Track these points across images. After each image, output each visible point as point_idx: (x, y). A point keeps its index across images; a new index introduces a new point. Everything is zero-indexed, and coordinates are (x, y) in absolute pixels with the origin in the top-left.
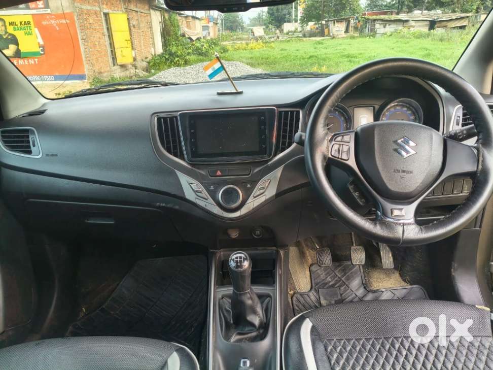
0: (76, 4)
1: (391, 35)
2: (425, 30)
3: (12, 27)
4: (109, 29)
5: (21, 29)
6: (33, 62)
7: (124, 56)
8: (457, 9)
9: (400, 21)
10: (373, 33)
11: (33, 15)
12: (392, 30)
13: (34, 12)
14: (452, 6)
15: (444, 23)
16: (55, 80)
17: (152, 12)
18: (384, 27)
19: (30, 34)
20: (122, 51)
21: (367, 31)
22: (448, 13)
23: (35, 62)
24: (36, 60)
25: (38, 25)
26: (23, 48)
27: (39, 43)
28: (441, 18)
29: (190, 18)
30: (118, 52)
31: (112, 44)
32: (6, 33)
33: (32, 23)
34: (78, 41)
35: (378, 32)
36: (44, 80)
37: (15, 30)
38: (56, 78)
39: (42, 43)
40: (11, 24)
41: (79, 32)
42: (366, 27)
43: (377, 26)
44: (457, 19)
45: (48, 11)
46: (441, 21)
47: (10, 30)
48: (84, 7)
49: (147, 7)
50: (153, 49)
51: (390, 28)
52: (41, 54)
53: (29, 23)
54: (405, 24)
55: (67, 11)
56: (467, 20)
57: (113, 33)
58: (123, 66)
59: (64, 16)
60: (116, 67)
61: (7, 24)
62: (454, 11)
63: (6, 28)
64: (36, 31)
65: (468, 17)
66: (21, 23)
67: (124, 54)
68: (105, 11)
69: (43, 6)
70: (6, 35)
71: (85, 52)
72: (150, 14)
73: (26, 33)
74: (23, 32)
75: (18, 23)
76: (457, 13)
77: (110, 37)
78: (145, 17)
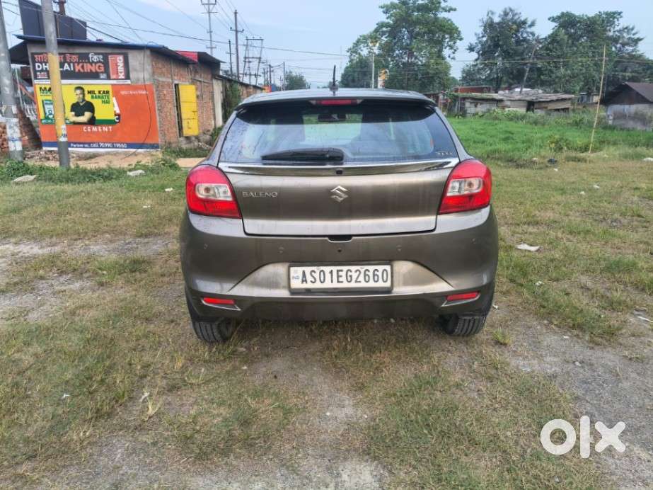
0: (156, 77)
1: (483, 116)
2: (522, 111)
3: (90, 95)
4: (178, 100)
5: (99, 97)
6: (106, 130)
7: (189, 128)
8: (559, 90)
9: (493, 100)
10: (463, 113)
11: (112, 85)
12: (484, 110)
13: (115, 82)
14: (554, 86)
15: (544, 105)
16: (127, 148)
17: (214, 81)
18: (476, 106)
19: (108, 102)
20: (188, 123)
21: (456, 110)
22: (550, 93)
23: (108, 129)
24: (110, 127)
25: (116, 94)
26: (98, 116)
27: (115, 112)
28: (541, 98)
29: (252, 87)
30: (185, 124)
31: (179, 115)
32: (84, 100)
33: (111, 93)
34: (155, 111)
35: (468, 111)
36: (116, 148)
37: (92, 97)
38: (130, 146)
39: (118, 112)
40: (89, 92)
41: (156, 102)
42: (455, 105)
43: (467, 105)
44: (557, 100)
45: (129, 82)
46: (540, 102)
47: (88, 98)
48: (160, 79)
49: (210, 76)
50: (213, 122)
51: (481, 108)
52: (117, 122)
53: (108, 92)
54: (500, 105)
55: (147, 83)
56: (570, 102)
57: (182, 104)
58: (188, 138)
59: (145, 88)
60: (181, 139)
61: (86, 92)
62: (556, 92)
63: (84, 96)
64: (114, 100)
65: (570, 99)
66: (99, 92)
67: (190, 126)
68: (176, 82)
69: (123, 77)
70: (84, 103)
71: (160, 122)
72: (212, 84)
73: (103, 102)
74: (100, 100)
75: (97, 92)
76: (558, 94)
77: (178, 107)
78: (207, 87)
